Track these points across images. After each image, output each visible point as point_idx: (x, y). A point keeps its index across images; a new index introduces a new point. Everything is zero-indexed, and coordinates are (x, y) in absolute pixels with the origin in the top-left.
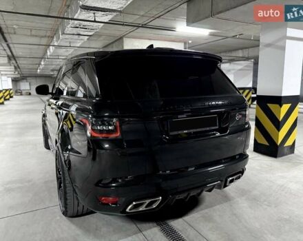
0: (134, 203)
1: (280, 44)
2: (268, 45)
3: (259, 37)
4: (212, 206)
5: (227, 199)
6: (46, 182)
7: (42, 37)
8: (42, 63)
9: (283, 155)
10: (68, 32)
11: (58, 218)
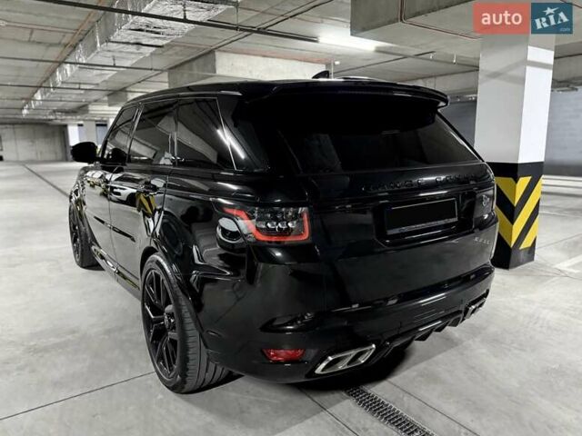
0: (330, 358)
1: (514, 73)
2: (495, 75)
3: (479, 59)
4: (430, 357)
5: (451, 343)
6: (108, 332)
7: (51, 45)
8: (38, 96)
9: (519, 264)
10: (118, 39)
11: (160, 396)
